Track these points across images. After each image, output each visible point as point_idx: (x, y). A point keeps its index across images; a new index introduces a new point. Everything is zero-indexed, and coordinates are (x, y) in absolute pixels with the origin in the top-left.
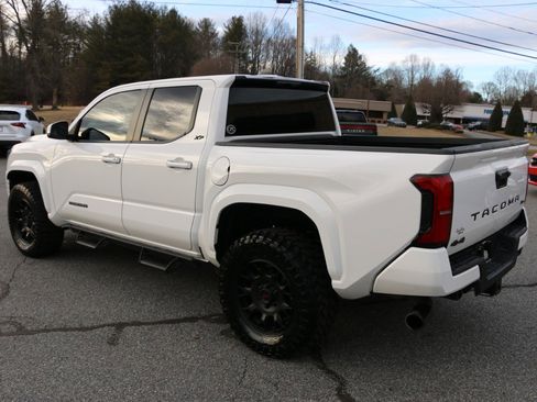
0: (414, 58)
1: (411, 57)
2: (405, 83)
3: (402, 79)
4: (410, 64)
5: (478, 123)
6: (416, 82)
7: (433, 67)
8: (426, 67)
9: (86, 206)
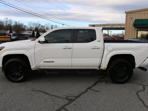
0: (7, 18)
1: (6, 18)
2: (5, 25)
3: (4, 24)
4: (6, 20)
5: (29, 36)
6: (7, 25)
7: (12, 21)
8: (10, 21)
9: (54, 62)
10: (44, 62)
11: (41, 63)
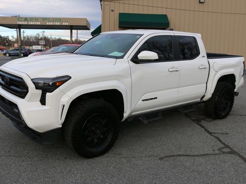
9: (156, 98)
10: (143, 100)
11: (138, 103)
